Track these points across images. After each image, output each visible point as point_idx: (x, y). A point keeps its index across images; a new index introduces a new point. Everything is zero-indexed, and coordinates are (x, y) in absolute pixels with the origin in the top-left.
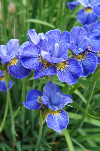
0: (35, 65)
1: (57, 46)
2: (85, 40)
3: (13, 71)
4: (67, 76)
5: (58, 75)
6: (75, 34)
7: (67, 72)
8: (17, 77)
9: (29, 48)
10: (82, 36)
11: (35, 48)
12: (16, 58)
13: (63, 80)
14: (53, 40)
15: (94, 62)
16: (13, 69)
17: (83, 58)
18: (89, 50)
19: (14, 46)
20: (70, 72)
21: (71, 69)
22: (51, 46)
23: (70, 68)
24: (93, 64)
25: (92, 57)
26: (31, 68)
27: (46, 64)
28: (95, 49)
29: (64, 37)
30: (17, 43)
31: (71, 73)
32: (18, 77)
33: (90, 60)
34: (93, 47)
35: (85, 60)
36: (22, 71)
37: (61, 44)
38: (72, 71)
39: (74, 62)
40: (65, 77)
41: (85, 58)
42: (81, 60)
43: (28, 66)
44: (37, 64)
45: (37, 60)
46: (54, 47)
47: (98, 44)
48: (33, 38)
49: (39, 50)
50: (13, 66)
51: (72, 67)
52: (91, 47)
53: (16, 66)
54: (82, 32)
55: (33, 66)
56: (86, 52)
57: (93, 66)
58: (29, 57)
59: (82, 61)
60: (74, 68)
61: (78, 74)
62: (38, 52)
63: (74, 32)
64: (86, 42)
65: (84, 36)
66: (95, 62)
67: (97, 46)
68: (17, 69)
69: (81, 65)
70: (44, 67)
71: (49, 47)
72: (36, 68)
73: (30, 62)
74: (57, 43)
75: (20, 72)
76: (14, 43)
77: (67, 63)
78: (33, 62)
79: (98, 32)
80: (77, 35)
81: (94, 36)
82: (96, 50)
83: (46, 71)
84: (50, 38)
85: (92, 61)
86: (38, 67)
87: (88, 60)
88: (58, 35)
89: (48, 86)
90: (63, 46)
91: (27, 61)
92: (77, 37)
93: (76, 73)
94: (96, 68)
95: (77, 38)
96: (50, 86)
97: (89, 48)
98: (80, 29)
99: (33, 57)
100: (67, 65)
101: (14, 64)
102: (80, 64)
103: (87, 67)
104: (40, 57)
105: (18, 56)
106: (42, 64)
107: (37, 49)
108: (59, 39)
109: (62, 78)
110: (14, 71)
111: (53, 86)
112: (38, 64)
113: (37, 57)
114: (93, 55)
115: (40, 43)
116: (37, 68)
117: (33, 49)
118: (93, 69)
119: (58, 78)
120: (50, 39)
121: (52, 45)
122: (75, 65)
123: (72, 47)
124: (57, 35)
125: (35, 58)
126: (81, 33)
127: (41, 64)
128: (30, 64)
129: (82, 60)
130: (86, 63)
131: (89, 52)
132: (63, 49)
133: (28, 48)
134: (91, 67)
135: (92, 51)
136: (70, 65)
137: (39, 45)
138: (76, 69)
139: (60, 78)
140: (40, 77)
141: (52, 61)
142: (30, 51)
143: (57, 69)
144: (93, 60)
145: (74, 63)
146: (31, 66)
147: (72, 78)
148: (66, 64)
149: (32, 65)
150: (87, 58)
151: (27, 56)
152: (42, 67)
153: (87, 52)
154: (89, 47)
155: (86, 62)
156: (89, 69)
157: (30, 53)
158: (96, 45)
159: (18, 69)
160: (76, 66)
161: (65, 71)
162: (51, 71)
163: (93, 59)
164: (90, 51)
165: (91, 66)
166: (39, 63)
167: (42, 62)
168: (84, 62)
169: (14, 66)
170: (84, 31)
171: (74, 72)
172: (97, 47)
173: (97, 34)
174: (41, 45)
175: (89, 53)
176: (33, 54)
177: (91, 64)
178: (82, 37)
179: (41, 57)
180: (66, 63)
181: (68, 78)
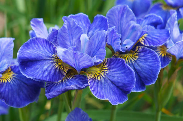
0: (46, 73)
1: (86, 39)
2: (134, 28)
3: (5, 93)
4: (109, 90)
5: (91, 88)
6: (115, 20)
7: (107, 82)
8: (12, 104)
9: (34, 45)
10: (127, 22)
11: (45, 45)
12: (10, 70)
13: (101, 97)
14: (77, 27)
15: (154, 63)
16: (5, 89)
17: (134, 57)
18: (143, 44)
19: (5, 49)
20: (113, 83)
21: (114, 77)
22: (74, 40)
23: (112, 74)
24: (152, 66)
25: (149, 54)
26: (39, 78)
27: (66, 70)
28: (153, 42)
29: (96, 25)
30: (11, 43)
31: (115, 85)
32: (15, 104)
33: (146, 60)
34: (150, 39)
35: (138, 61)
36: (21, 93)
37: (91, 37)
38: (115, 79)
39: (119, 64)
40: (105, 91)
41: (137, 57)
42: (131, 60)
43: (33, 76)
44: (51, 70)
45: (49, 65)
46: (80, 41)
47: (158, 35)
48: (40, 33)
49: (51, 48)
50: (5, 84)
51: (115, 74)
52: (145, 40)
53: (10, 83)
54: (127, 15)
55: (43, 74)
56: (137, 47)
57: (154, 69)
58: (35, 58)
59: (132, 63)
60: (119, 75)
61: (127, 84)
62: (50, 51)
63: (113, 15)
64: (136, 30)
65: (132, 22)
66: (156, 62)
67: (157, 37)
68: (12, 90)
69: (131, 68)
70: (64, 76)
71: (70, 40)
72: (48, 78)
73: (38, 69)
74: (85, 33)
75: (19, 95)
76: (5, 44)
77: (106, 66)
78: (43, 68)
79: (155, 16)
80: (118, 20)
81: (149, 23)
82: (155, 43)
83: (68, 83)
84: (72, 24)
85: (150, 61)
86: (53, 76)
87: (143, 61)
88: (85, 23)
89: (73, 117)
90: (96, 38)
91: (32, 67)
92: (120, 24)
93: (124, 84)
94: (159, 73)
95: (119, 27)
96: (76, 117)
97: (143, 40)
98: (123, 8)
99: (41, 60)
100: (106, 71)
101: (6, 81)
102: (129, 66)
103: (142, 72)
104: (54, 58)
105: (13, 68)
106: (60, 70)
107: (48, 45)
108: (88, 29)
109: (100, 93)
110: (7, 93)
111: (83, 116)
112: (53, 72)
113: (50, 58)
114: (150, 50)
115: (53, 36)
116: (50, 79)
117: (41, 46)
118: (153, 74)
119: (92, 93)
120: (72, 27)
121: (76, 37)
122: (121, 70)
123: (112, 37)
124: (83, 22)
125: (46, 60)
126: (126, 17)
127: (58, 71)
128: (37, 71)
129: (133, 60)
130: (139, 66)
131: (143, 47)
132: (97, 43)
133: (31, 44)
134: (151, 71)
135: (148, 46)
136: (111, 70)
137: (51, 40)
138: (123, 76)
139: (95, 93)
140: (57, 93)
141: (77, 62)
142: (35, 48)
143: (89, 78)
144: (152, 59)
145: (117, 66)
146: (40, 75)
147: (117, 94)
148: (105, 69)
149: (40, 72)
150: (141, 58)
151: (30, 57)
152: (61, 76)
153: (139, 48)
154: (141, 39)
155: (141, 64)
156: (147, 75)
157: (35, 52)
158: (154, 36)
159: (14, 90)
160: (123, 71)
161: (103, 81)
162: (77, 82)
163: (151, 57)
164: (145, 45)
165: (150, 69)
166: (54, 68)
167: (60, 68)
168: (136, 64)
169: (7, 83)
170: (131, 14)
171: (119, 81)
172: (157, 39)
173: (154, 18)
174: (56, 40)
175: (143, 49)
176: (41, 53)
177: (150, 66)
178: (128, 24)
179: (57, 60)
180: (104, 67)
181: (110, 93)
